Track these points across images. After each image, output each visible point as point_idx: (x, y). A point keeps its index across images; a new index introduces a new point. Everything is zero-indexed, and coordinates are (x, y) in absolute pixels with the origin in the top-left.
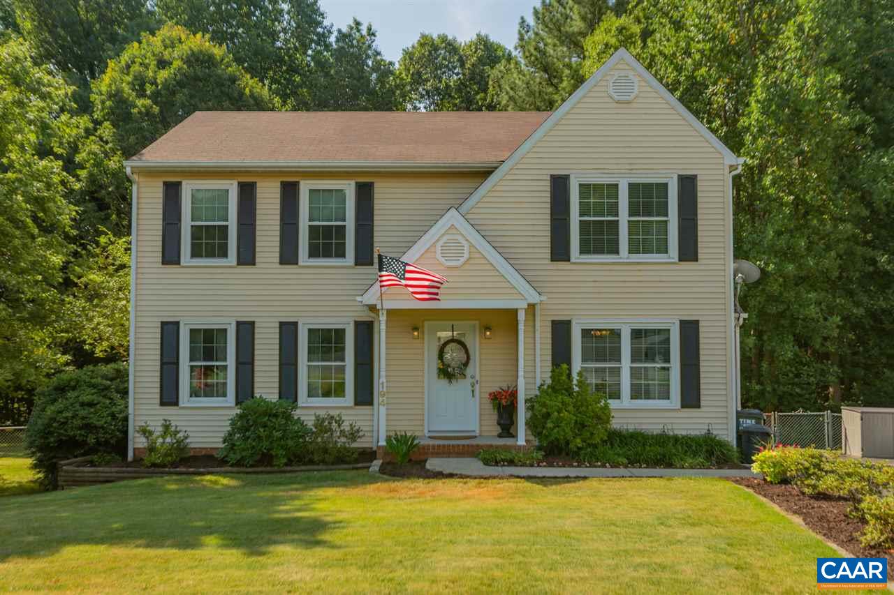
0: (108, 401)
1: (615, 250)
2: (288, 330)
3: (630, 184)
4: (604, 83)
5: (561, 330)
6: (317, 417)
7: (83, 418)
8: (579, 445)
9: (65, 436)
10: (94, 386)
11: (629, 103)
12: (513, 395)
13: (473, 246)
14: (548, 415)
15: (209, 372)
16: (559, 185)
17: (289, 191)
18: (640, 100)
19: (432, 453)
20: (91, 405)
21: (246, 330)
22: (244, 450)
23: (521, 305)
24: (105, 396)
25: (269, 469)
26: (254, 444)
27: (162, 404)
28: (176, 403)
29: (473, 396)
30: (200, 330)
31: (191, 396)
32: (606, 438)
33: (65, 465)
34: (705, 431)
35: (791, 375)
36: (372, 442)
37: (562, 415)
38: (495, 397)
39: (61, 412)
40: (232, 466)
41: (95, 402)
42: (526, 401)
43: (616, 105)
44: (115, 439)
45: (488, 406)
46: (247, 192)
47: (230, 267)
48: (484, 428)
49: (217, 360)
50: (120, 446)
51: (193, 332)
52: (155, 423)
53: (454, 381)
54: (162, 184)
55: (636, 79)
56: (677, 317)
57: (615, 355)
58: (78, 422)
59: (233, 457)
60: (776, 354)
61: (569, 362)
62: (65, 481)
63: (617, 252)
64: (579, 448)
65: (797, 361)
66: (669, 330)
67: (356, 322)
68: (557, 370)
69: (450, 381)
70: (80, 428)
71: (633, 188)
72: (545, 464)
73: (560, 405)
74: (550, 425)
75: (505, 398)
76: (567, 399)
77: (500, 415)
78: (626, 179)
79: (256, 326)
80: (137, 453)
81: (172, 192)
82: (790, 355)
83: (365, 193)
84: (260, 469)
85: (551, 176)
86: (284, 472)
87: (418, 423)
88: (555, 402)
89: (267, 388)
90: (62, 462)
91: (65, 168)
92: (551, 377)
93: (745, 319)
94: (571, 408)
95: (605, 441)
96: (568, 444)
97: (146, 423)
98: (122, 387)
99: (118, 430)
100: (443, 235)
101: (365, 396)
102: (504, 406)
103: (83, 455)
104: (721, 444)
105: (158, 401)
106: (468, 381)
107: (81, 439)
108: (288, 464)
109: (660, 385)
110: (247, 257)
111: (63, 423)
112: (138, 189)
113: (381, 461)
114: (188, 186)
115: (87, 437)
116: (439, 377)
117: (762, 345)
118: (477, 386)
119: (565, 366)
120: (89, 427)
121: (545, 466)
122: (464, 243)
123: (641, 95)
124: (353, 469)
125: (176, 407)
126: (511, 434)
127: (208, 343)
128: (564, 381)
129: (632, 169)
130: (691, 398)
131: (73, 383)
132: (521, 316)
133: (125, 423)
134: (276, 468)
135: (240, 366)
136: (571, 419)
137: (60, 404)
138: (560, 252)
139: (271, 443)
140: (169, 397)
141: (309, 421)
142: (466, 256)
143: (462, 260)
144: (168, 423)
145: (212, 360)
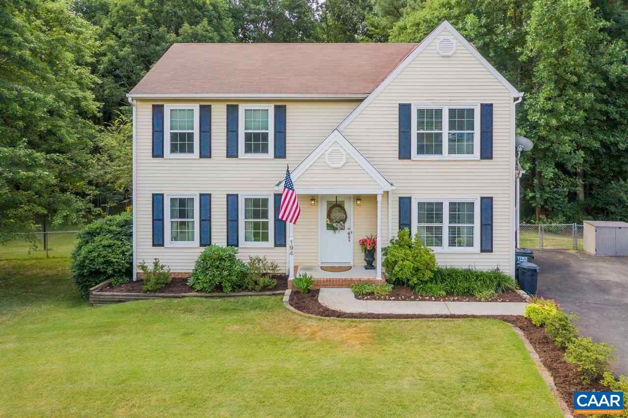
0: (120, 243)
1: (439, 151)
2: (232, 200)
3: (450, 110)
4: (433, 44)
5: (404, 203)
6: (251, 259)
7: (104, 257)
8: (415, 282)
9: (94, 268)
10: (110, 232)
11: (449, 57)
12: (374, 243)
13: (349, 154)
14: (396, 262)
15: (183, 226)
16: (404, 110)
17: (232, 110)
18: (457, 55)
19: (323, 285)
20: (109, 246)
21: (206, 199)
22: (204, 282)
23: (379, 192)
24: (118, 239)
25: (221, 294)
26: (211, 278)
27: (154, 245)
28: (162, 245)
29: (349, 241)
30: (176, 199)
31: (172, 240)
32: (432, 277)
33: (94, 290)
34: (496, 268)
35: (552, 186)
36: (286, 270)
37: (404, 263)
38: (363, 243)
39: (90, 252)
40: (197, 291)
41: (112, 244)
42: (382, 250)
43: (442, 59)
44: (125, 269)
45: (359, 249)
46: (206, 111)
47: (196, 159)
48: (356, 261)
49: (188, 218)
50: (129, 272)
51: (173, 200)
52: (149, 261)
53: (336, 231)
54: (151, 106)
55: (454, 41)
56: (478, 195)
57: (439, 219)
58: (101, 260)
59: (198, 287)
60: (543, 174)
61: (409, 226)
62: (94, 301)
63: (441, 153)
64: (415, 284)
65: (556, 177)
66: (474, 203)
67: (275, 194)
68: (402, 232)
69: (335, 232)
70: (103, 264)
71: (452, 112)
72: (393, 298)
73: (404, 256)
74: (397, 268)
75: (369, 245)
76: (408, 252)
77: (366, 256)
78: (447, 106)
79: (212, 196)
80: (139, 276)
81: (158, 111)
82: (551, 175)
83: (281, 112)
84: (215, 294)
85: (400, 104)
86: (230, 296)
87: (315, 258)
88: (400, 253)
89: (219, 239)
90: (92, 289)
91: (93, 73)
92: (398, 236)
93: (523, 174)
94: (410, 258)
95: (432, 279)
96: (409, 281)
97: (143, 261)
98: (129, 231)
99: (127, 263)
100: (330, 147)
101: (281, 241)
102: (369, 249)
103: (105, 280)
104: (505, 279)
105: (151, 244)
106: (346, 231)
107: (104, 270)
108: (233, 290)
109: (467, 237)
110: (206, 153)
111: (92, 260)
112: (136, 109)
113: (291, 290)
114: (168, 108)
115: (107, 269)
116: (328, 229)
117: (534, 167)
118: (352, 235)
119: (407, 229)
120: (108, 263)
121: (394, 300)
122: (343, 152)
123: (458, 52)
124: (273, 294)
125: (162, 248)
126: (373, 266)
127: (182, 207)
128: (406, 240)
129: (451, 100)
130: (487, 247)
131: (98, 231)
132: (379, 199)
133: (131, 257)
134: (224, 294)
135: (202, 222)
136: (410, 265)
137: (90, 246)
138: (404, 153)
139: (222, 278)
140: (158, 241)
141: (246, 261)
142: (344, 161)
143: (342, 163)
144: (157, 261)
145: (184, 217)
